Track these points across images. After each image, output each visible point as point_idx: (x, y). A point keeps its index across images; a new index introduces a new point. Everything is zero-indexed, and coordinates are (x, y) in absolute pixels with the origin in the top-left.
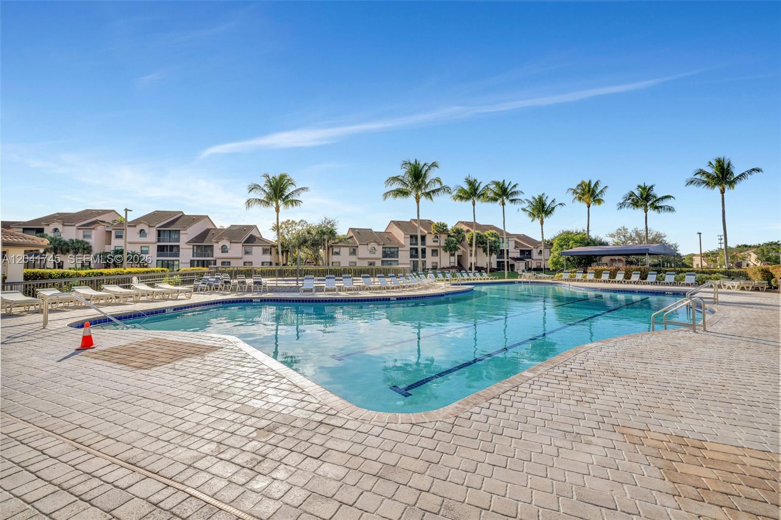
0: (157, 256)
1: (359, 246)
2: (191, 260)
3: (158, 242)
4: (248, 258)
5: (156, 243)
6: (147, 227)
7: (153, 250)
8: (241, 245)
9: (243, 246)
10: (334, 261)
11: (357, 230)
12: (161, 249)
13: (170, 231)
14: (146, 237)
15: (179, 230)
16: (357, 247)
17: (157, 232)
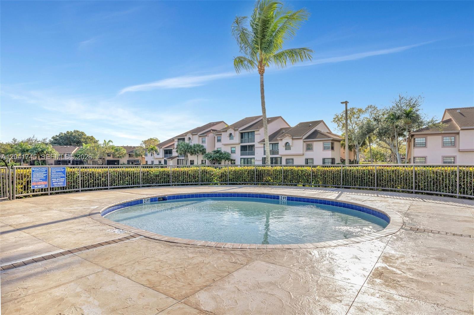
0: (241, 155)
1: (461, 132)
2: (263, 158)
3: (241, 143)
4: (309, 155)
5: (239, 144)
6: (233, 131)
7: (238, 149)
8: (301, 141)
9: (304, 142)
10: (415, 155)
11: (458, 111)
12: (243, 148)
13: (248, 132)
14: (233, 139)
15: (254, 131)
16: (458, 133)
17: (240, 134)
